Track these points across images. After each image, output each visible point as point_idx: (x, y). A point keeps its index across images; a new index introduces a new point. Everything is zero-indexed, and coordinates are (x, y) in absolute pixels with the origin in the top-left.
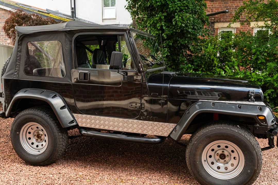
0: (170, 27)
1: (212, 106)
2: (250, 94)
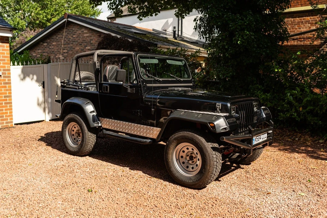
0: (234, 46)
1: (182, 114)
2: (217, 106)
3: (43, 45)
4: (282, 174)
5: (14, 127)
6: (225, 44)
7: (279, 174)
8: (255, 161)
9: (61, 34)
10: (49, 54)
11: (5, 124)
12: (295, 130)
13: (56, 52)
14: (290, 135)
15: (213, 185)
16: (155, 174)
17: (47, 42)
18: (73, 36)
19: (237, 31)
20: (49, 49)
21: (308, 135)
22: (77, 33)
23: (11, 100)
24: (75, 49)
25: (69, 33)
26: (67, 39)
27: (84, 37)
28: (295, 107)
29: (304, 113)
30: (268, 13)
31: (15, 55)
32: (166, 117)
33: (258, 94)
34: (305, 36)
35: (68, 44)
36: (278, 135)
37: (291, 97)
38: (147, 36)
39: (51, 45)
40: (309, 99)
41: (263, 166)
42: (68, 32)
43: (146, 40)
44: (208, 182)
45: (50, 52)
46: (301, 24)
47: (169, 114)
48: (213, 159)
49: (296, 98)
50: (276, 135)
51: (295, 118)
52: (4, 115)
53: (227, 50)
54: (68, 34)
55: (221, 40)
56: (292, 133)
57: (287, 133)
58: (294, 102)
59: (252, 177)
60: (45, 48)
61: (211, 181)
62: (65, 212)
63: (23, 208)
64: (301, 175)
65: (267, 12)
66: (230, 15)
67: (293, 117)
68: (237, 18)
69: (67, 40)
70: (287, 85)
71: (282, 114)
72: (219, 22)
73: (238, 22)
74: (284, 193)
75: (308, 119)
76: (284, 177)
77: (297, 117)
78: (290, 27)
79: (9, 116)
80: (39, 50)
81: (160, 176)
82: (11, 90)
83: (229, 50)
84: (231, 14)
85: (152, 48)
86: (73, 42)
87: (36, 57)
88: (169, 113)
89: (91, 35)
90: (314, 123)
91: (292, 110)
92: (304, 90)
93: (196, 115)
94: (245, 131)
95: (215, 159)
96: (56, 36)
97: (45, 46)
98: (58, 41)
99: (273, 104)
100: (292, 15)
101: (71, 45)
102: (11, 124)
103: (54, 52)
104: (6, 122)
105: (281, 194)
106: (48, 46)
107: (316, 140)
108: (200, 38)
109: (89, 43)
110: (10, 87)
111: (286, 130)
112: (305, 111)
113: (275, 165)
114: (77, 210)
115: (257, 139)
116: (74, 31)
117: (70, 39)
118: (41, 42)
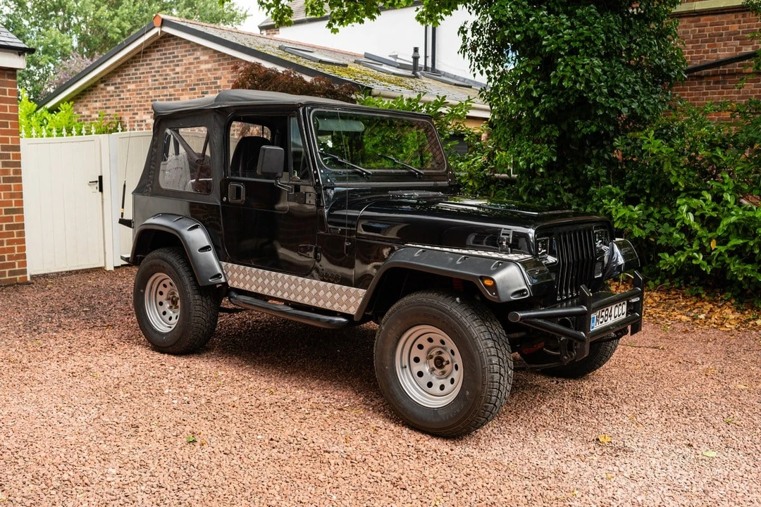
0: (553, 92)
1: (416, 255)
2: (501, 236)
3: (106, 89)
4: (663, 403)
5: (29, 284)
6: (532, 86)
7: (656, 402)
8: (598, 370)
9: (147, 65)
10: (120, 111)
11: (7, 277)
12: (698, 295)
13: (135, 106)
14: (686, 307)
15: (491, 428)
16: (352, 401)
17: (116, 84)
18: (174, 70)
19: (562, 56)
20: (120, 99)
21: (730, 308)
22: (184, 62)
23: (22, 218)
24: (179, 99)
25: (166, 62)
26: (161, 75)
27: (201, 71)
28: (700, 239)
29: (720, 254)
30: (635, 13)
31: (42, 113)
32: (378, 263)
33: (610, 208)
34: (727, 69)
35: (163, 88)
36: (657, 307)
37: (690, 214)
38: (350, 69)
39: (124, 90)
40: (733, 219)
41: (617, 383)
42: (163, 60)
43: (346, 77)
44: (477, 423)
45: (122, 107)
46: (718, 41)
47: (386, 256)
48: (491, 366)
49: (702, 216)
50: (653, 307)
51: (698, 266)
52: (6, 255)
53: (537, 101)
54: (164, 65)
55: (521, 78)
56: (692, 302)
57: (679, 301)
58: (696, 226)
59: (588, 410)
60: (111, 98)
61: (487, 419)
62: (122, 495)
63: (20, 484)
64: (709, 405)
65: (635, 10)
66: (543, 16)
67: (694, 262)
68: (560, 23)
69: (160, 78)
70: (680, 186)
71: (667, 256)
72: (518, 33)
73: (562, 33)
74: (666, 451)
75: (730, 269)
76: (669, 411)
77: (705, 263)
78: (690, 48)
79: (18, 257)
80: (96, 101)
81: (364, 406)
82: (21, 195)
83: (543, 101)
84: (545, 12)
85: (359, 97)
86: (175, 82)
87: (89, 119)
88: (386, 251)
89: (217, 67)
90: (745, 277)
91: (691, 246)
92: (722, 196)
93: (451, 259)
94: (573, 298)
95: (496, 368)
96: (135, 70)
97: (111, 94)
98: (140, 82)
99: (647, 231)
100: (696, 18)
101: (171, 90)
102: (21, 276)
103: (130, 106)
104: (10, 272)
105: (659, 454)
106: (116, 92)
107: (750, 320)
108: (472, 73)
109: (213, 86)
110: (20, 188)
111: (676, 294)
112: (722, 249)
113: (646, 380)
114: (153, 489)
115: (602, 316)
116: (178, 56)
117: (167, 75)
118: (102, 82)
